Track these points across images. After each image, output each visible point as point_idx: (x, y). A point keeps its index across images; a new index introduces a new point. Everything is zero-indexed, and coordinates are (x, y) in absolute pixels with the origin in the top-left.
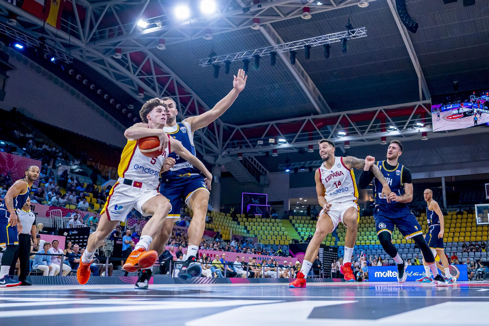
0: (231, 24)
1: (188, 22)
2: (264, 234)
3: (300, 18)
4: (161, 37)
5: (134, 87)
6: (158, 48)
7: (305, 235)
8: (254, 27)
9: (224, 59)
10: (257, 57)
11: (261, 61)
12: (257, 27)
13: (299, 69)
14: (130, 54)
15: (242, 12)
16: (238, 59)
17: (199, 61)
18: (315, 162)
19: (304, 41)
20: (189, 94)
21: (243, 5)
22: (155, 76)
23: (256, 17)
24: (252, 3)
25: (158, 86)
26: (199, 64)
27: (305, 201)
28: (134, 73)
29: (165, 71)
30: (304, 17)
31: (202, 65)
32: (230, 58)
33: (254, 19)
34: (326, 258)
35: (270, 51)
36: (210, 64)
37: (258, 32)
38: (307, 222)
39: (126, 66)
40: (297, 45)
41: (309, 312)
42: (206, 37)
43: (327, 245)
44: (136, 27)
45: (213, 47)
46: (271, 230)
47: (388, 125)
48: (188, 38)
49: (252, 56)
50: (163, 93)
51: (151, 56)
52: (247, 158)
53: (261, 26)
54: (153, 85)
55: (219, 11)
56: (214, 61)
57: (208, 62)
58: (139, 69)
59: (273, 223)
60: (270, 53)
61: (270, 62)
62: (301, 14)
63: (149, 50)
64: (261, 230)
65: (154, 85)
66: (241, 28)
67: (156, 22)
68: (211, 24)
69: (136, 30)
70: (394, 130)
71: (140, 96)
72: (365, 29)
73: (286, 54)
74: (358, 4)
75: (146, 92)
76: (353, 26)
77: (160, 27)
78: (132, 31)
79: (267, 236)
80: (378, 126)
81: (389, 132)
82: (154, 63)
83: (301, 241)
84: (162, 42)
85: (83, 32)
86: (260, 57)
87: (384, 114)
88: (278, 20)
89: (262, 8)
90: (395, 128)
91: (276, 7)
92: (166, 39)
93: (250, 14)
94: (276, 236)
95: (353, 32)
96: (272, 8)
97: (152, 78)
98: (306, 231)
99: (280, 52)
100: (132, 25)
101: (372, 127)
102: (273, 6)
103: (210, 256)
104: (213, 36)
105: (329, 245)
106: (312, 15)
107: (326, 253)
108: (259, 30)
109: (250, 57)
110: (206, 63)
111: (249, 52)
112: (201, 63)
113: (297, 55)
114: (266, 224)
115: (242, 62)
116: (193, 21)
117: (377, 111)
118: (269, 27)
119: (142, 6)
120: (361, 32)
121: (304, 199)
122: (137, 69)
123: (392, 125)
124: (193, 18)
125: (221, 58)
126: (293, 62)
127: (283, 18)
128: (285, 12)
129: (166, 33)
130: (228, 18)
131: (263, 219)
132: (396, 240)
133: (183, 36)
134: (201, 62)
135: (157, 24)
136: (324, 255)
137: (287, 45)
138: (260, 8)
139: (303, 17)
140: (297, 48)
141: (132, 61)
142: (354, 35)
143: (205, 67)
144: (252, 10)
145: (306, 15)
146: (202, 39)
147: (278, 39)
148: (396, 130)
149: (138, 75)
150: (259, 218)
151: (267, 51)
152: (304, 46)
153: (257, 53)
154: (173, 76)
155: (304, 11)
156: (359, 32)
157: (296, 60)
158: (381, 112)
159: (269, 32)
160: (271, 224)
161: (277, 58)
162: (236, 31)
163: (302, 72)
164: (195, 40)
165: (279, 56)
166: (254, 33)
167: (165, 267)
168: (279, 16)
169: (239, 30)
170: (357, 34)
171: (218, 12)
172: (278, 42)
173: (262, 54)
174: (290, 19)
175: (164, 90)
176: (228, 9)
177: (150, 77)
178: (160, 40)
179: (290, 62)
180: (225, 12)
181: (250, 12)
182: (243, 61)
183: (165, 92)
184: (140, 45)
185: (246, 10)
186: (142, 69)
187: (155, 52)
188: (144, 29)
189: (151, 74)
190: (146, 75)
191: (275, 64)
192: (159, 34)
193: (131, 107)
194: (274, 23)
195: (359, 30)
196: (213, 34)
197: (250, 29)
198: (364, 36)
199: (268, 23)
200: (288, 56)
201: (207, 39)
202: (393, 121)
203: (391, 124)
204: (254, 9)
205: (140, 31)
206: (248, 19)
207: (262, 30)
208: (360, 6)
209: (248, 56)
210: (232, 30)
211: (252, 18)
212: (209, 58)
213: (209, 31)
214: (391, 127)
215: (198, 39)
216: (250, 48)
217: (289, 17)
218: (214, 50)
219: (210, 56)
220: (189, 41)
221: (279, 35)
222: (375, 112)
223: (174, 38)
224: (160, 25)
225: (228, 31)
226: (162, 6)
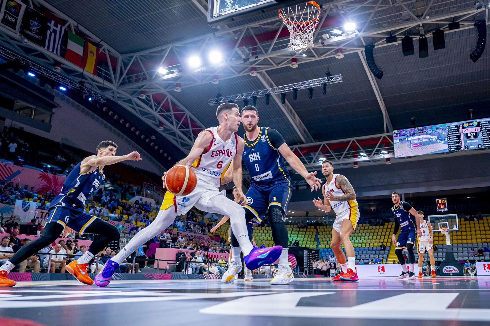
0: (234, 71)
1: (199, 70)
2: (260, 239)
3: (289, 66)
4: (178, 82)
5: (156, 122)
6: (175, 90)
7: (293, 240)
8: (252, 74)
9: (228, 99)
10: (255, 98)
11: (257, 101)
12: (255, 74)
13: (288, 107)
14: (152, 95)
15: (242, 62)
16: (239, 99)
17: (208, 101)
18: (300, 181)
19: (293, 85)
20: (200, 127)
21: (243, 57)
22: (172, 113)
23: (254, 65)
24: (251, 55)
25: (175, 121)
26: (207, 103)
27: (293, 213)
28: (156, 111)
29: (181, 109)
30: (292, 66)
31: (210, 104)
32: (233, 99)
33: (252, 68)
34: (310, 258)
35: (265, 93)
36: (217, 103)
37: (255, 78)
38: (295, 229)
39: (149, 105)
40: (286, 89)
41: (296, 302)
42: (214, 82)
43: (310, 248)
44: (157, 73)
45: (219, 90)
46: (266, 236)
47: (359, 153)
48: (199, 83)
49: (251, 97)
50: (179, 126)
51: (169, 97)
52: (247, 179)
53: (258, 73)
54: (171, 120)
55: (224, 61)
56: (220, 101)
57: (215, 102)
58: (160, 107)
59: (267, 231)
60: (265, 95)
61: (265, 102)
62: (290, 63)
63: (168, 92)
64: (258, 236)
65: (172, 120)
66: (242, 74)
67: (174, 70)
68: (218, 71)
69: (157, 76)
70: (364, 156)
71: (160, 128)
72: (341, 76)
73: (277, 95)
74: (336, 56)
75: (165, 125)
76: (331, 73)
77: (177, 73)
78: (154, 77)
79: (262, 241)
80: (351, 154)
81: (360, 158)
82: (172, 102)
83: (290, 245)
84: (178, 85)
85: (115, 77)
86: (257, 98)
87: (356, 144)
88: (272, 68)
89: (259, 59)
90: (365, 155)
91: (270, 58)
92: (182, 83)
93: (249, 63)
94: (270, 241)
95: (332, 78)
96: (266, 58)
97: (171, 114)
98: (294, 237)
99: (273, 94)
100: (155, 72)
101: (346, 154)
102: (268, 57)
103: (216, 257)
104: (219, 81)
105: (312, 248)
106: (298, 64)
107: (310, 255)
108: (256, 77)
109: (249, 98)
110: (214, 102)
111: (248, 94)
112: (210, 103)
113: (286, 97)
114: (261, 231)
115: (243, 102)
116: (203, 69)
117: (350, 141)
118: (264, 74)
119: (163, 57)
120: (338, 79)
121: (292, 211)
122: (158, 107)
123: (363, 153)
124: (203, 66)
125: (226, 99)
126: (283, 102)
127: (275, 67)
128: (277, 62)
129: (183, 78)
130: (232, 67)
131: (259, 227)
132: (365, 244)
133: (195, 81)
134: (210, 102)
135: (174, 71)
136: (308, 256)
137: (279, 88)
138: (257, 59)
139: (291, 66)
140: (286, 91)
141: (154, 101)
142: (332, 80)
143: (212, 106)
144: (251, 60)
145: (294, 64)
146: (211, 83)
147: (271, 83)
148: (366, 156)
149: (159, 112)
150: (256, 226)
151: (262, 93)
152: (293, 89)
153: (255, 95)
154: (188, 113)
155: (292, 61)
156: (336, 78)
157: (286, 100)
158: (353, 142)
159: (264, 77)
160: (265, 231)
161: (270, 98)
162: (237, 77)
163: (291, 110)
164: (205, 84)
165: (272, 97)
166: (252, 79)
167: (181, 266)
168: (272, 65)
169: (240, 77)
170: (335, 80)
171: (223, 62)
172: (271, 86)
173: (259, 96)
174: (281, 68)
175: (180, 124)
176: (231, 59)
177: (168, 113)
178: (177, 84)
179: (281, 102)
180: (229, 62)
181: (250, 62)
182: (243, 101)
183: (181, 126)
184: (159, 87)
185: (246, 60)
186: (162, 107)
187: (172, 93)
188: (163, 75)
189: (170, 111)
190: (165, 112)
191: (269, 104)
192: (175, 79)
193: (153, 137)
194: (269, 71)
195: (336, 77)
196: (220, 79)
197: (249, 75)
198: (340, 81)
199: (263, 71)
200: (279, 97)
201: (214, 83)
202: (364, 149)
203: (362, 151)
204: (252, 59)
205: (160, 77)
206: (247, 68)
207: (259, 76)
208: (337, 57)
209: (247, 97)
210: (234, 76)
211: (251, 66)
212: (216, 99)
213: (216, 77)
214: (362, 154)
215: (207, 84)
216: (249, 90)
217: (280, 66)
218: (220, 92)
219: (217, 97)
220: (200, 85)
221: (273, 80)
222: (349, 142)
223: (187, 83)
224: (177, 72)
225: (231, 77)
226: (178, 57)
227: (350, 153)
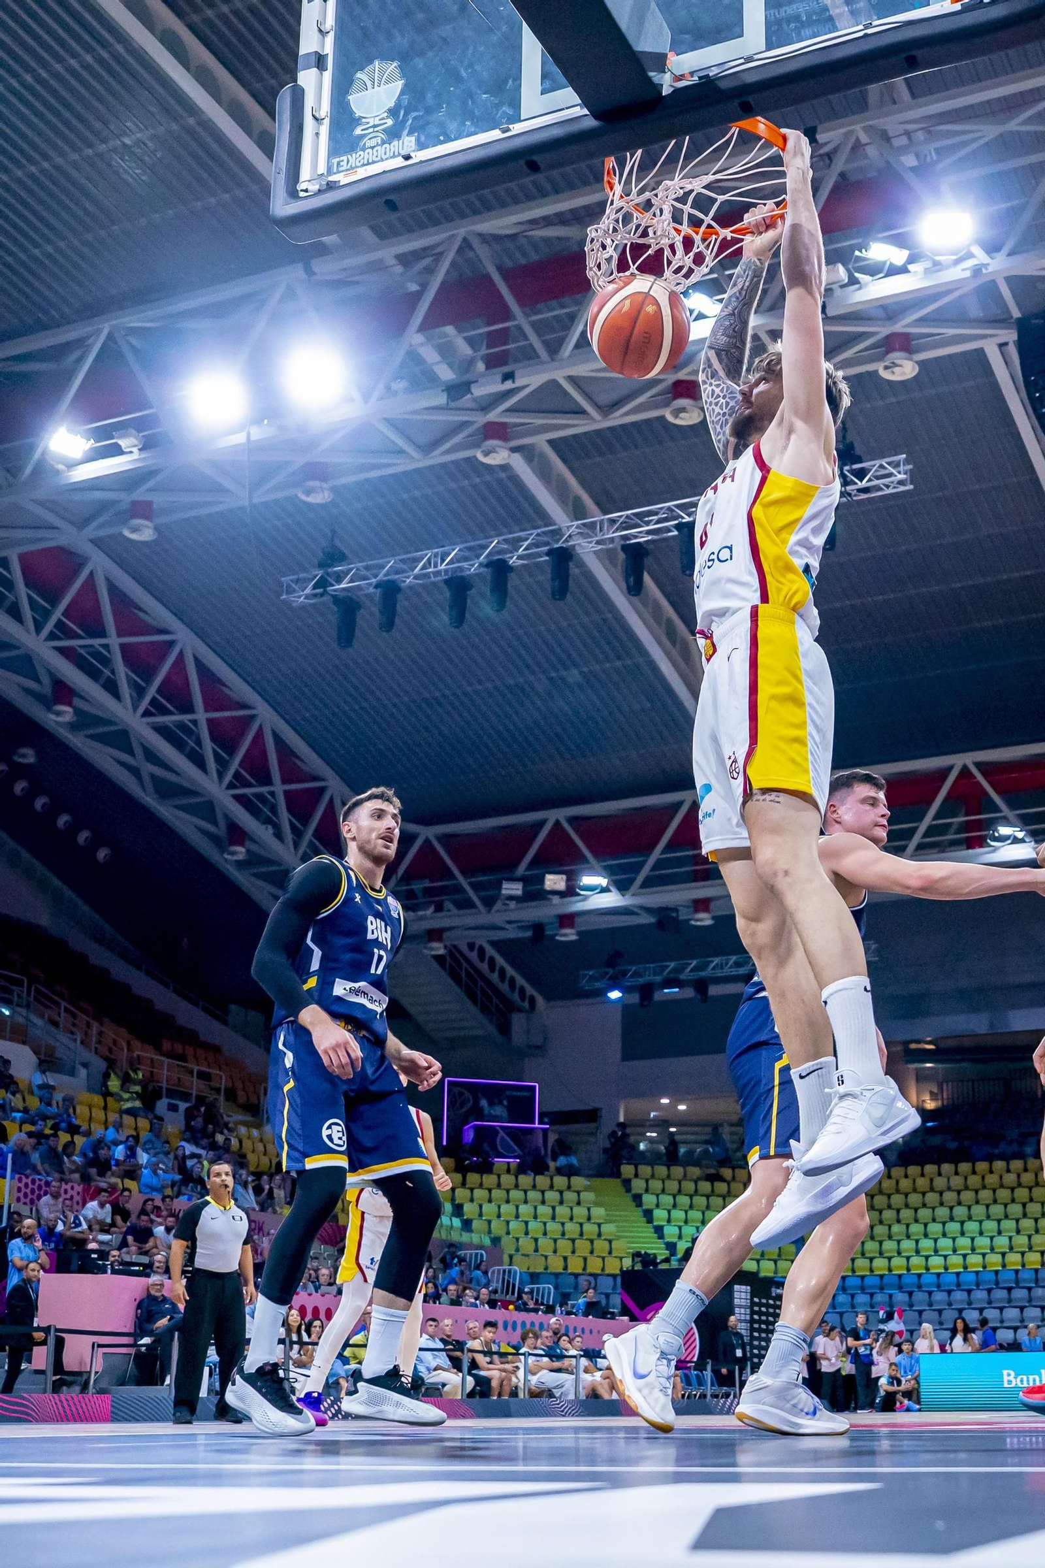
0: (401, 443)
1: (240, 438)
2: (527, 1233)
3: (662, 419)
4: (139, 495)
5: (37, 680)
6: (127, 533)
7: (680, 1237)
8: (486, 454)
9: (376, 576)
10: (499, 569)
11: (513, 580)
12: (499, 456)
13: (657, 611)
14: (22, 558)
15: (442, 399)
16: (427, 576)
17: (281, 584)
18: (716, 960)
19: (677, 506)
20: (244, 706)
21: (446, 374)
22: (114, 640)
23: (493, 416)
24: (481, 366)
25: (127, 676)
26: (279, 594)
27: (682, 1107)
28: (38, 628)
29: (155, 623)
30: (676, 417)
31: (292, 598)
32: (397, 573)
33: (488, 425)
34: (760, 1322)
35: (548, 544)
36: (322, 595)
37: (503, 475)
38: (689, 1186)
39: (7, 603)
40: (648, 523)
41: (694, 1527)
42: (308, 492)
43: (762, 1274)
44: (43, 453)
45: (334, 532)
46: (553, 1218)
47: (991, 824)
48: (240, 498)
49: (481, 565)
50: (145, 704)
51: (99, 564)
52: (464, 948)
53: (514, 450)
54: (107, 672)
55: (356, 395)
56: (339, 581)
57: (315, 587)
58: (58, 614)
59: (561, 1193)
60: (548, 553)
61: (548, 586)
62: (667, 404)
63: (91, 541)
64: (517, 1217)
65: (113, 672)
66: (437, 457)
67: (120, 437)
68: (326, 445)
69: (42, 469)
70: (1016, 841)
71: (58, 713)
72: (906, 462)
73: (608, 557)
74: (879, 367)
75: (82, 698)
76: (859, 450)
77: (136, 455)
78: (28, 471)
79: (536, 1240)
80: (954, 827)
81: (996, 849)
82: (113, 589)
83: (667, 1260)
84: (142, 510)
86: (511, 569)
87: (978, 783)
88: (579, 427)
89: (519, 383)
90: (1020, 835)
91: (572, 379)
92: (158, 500)
93: (472, 405)
94: (573, 1241)
95: (861, 474)
96: (554, 383)
97: (106, 647)
98: (686, 1222)
99: (586, 549)
100: (31, 448)
101: (930, 831)
102: (559, 375)
103: (322, 1315)
104: (334, 489)
105: (771, 1274)
107: (760, 1305)
108: (505, 468)
109: (473, 568)
110: (308, 591)
111: (470, 549)
112: (290, 591)
113: (648, 561)
114: (532, 1195)
115: (445, 588)
116: (257, 433)
117: (950, 769)
118: (542, 456)
119: (69, 375)
120: (890, 475)
121: (676, 1101)
122: (47, 614)
123: (1010, 824)
124: (258, 421)
125: (364, 572)
126: (635, 588)
127: (597, 422)
128: (604, 399)
129: (159, 477)
130: (392, 423)
131: (522, 1178)
132: (1023, 1254)
133: (223, 491)
134: (289, 586)
135: (123, 443)
136: (753, 1313)
137: (613, 521)
138: (509, 385)
139: (670, 418)
140: (649, 532)
141: (27, 585)
142: (864, 484)
143: (303, 607)
144: (478, 391)
145: (683, 410)
146: (292, 500)
147: (577, 500)
148: (1022, 841)
149: (52, 636)
150: (508, 1171)
151: (536, 545)
152: (678, 527)
153: (499, 553)
154: (186, 640)
155: (677, 396)
156: (882, 472)
157: (647, 578)
158: (965, 773)
159: (545, 473)
160: (551, 1196)
161: (574, 570)
162: (418, 471)
163: (669, 623)
164: (265, 504)
165: (581, 564)
166: (488, 478)
167: (156, 1358)
168: (582, 412)
169: (431, 468)
170: (876, 482)
171: (352, 400)
172: (578, 511)
173: (519, 558)
174: (623, 426)
175: (152, 691)
176: (388, 388)
177: (96, 642)
178: (134, 503)
179: (624, 585)
180: (381, 399)
181: (474, 400)
182: (447, 582)
183: (154, 702)
184: (56, 521)
185: (457, 390)
186: (66, 613)
187: (113, 547)
188: (72, 465)
189: (102, 633)
190: (79, 637)
191: (569, 596)
192: (129, 481)
193: (24, 756)
194: (564, 440)
195: (881, 466)
196: (333, 483)
197: (472, 462)
198: (902, 488)
199: (540, 441)
200: (615, 565)
201: (310, 499)
202: (1012, 806)
203: (1005, 818)
204: (490, 386)
205: (58, 472)
206: (464, 425)
207: (518, 464)
208: (886, 375)
209: (465, 565)
210: (403, 466)
211: (481, 419)
212: (320, 573)
213: (317, 472)
214: (1004, 830)
215: (276, 501)
216: (471, 533)
217: (618, 418)
218: (338, 543)
219: (321, 565)
220: (242, 509)
221: (583, 483)
222: (943, 773)
223: (183, 498)
224: (135, 450)
225: (391, 471)
226: (141, 376)
227: (950, 824)
